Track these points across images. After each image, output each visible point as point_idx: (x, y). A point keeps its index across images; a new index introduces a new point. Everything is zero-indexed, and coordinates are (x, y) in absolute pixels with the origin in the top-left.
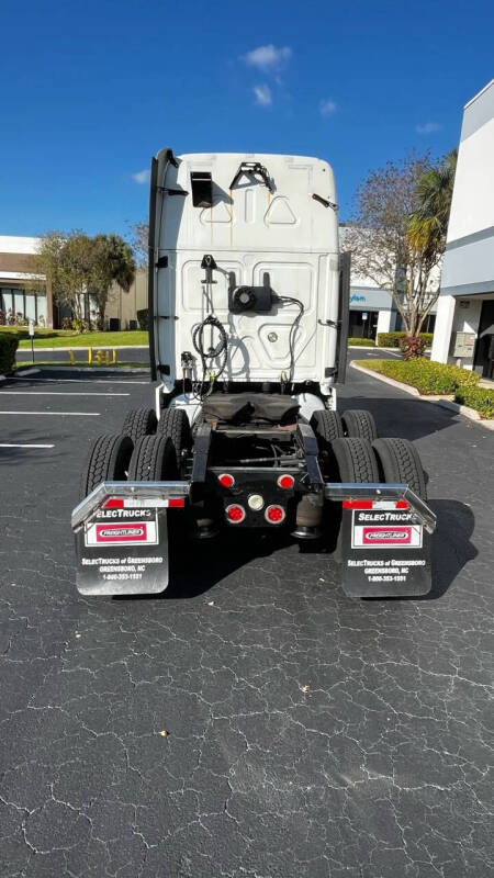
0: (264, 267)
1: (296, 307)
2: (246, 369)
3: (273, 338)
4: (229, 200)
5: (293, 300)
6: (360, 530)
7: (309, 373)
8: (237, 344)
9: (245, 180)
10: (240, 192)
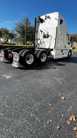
0: (48, 31)
1: (51, 37)
3: (48, 42)
4: (45, 22)
5: (51, 36)
6: (14, 58)
7: (52, 47)
8: (44, 42)
9: (47, 18)
10: (46, 20)
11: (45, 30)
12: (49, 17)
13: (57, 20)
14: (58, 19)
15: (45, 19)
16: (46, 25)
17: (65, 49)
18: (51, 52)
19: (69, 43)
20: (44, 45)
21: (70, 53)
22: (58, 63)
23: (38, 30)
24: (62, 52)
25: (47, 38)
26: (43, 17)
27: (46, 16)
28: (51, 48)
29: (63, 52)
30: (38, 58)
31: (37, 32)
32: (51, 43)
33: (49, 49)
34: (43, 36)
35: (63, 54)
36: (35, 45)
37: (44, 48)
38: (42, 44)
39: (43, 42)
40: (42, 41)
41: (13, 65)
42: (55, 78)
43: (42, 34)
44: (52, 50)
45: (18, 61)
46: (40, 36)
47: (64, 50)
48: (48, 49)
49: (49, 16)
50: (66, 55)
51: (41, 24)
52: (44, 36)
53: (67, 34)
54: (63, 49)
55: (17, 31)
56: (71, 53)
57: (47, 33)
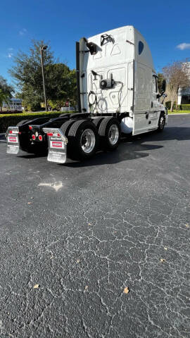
0: (110, 72)
1: (121, 85)
2: (106, 109)
3: (114, 97)
4: (101, 50)
5: (120, 82)
6: (51, 142)
7: (125, 108)
8: (104, 100)
9: (105, 41)
10: (104, 46)
11: (102, 69)
12: (110, 39)
13: (131, 43)
14: (133, 42)
15: (102, 44)
16: (103, 56)
17: (152, 110)
18: (123, 120)
19: (158, 97)
20: (104, 106)
21: (162, 119)
22: (143, 144)
23: (86, 71)
24: (147, 117)
25: (109, 88)
26: (95, 40)
27: (102, 36)
28: (122, 111)
29: (149, 119)
30: (103, 137)
31: (83, 76)
32: (122, 99)
33: (118, 113)
34: (101, 85)
35: (150, 123)
36: (82, 107)
37: (105, 112)
38: (100, 103)
39: (100, 99)
40: (99, 96)
41: (49, 159)
42: (160, 174)
43: (95, 79)
44: (126, 115)
45: (63, 147)
46: (91, 84)
47: (150, 112)
48: (115, 114)
49: (109, 37)
50: (155, 125)
51: (90, 56)
52: (103, 84)
53: (154, 76)
54: (147, 110)
55: (20, 78)
56: (165, 118)
57: (109, 77)
